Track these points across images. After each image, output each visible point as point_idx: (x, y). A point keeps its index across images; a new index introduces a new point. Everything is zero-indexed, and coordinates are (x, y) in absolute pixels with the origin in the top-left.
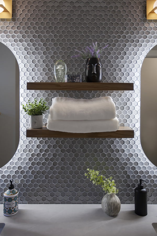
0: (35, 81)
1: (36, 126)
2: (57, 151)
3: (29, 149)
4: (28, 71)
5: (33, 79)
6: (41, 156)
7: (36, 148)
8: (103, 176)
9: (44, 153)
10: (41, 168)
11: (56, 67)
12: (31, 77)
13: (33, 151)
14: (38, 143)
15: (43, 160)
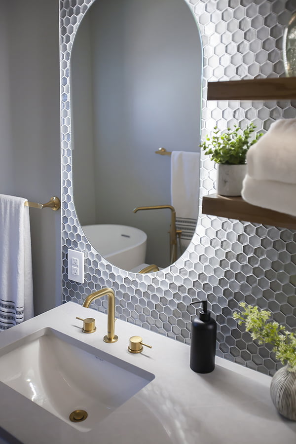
0: (242, 78)
1: (228, 190)
2: (281, 256)
3: (222, 240)
4: (228, 52)
5: (239, 73)
6: (246, 263)
7: (235, 240)
8: (279, 326)
9: (252, 255)
10: (243, 287)
11: (289, 32)
12: (234, 68)
13: (229, 247)
14: (241, 231)
15: (250, 272)
